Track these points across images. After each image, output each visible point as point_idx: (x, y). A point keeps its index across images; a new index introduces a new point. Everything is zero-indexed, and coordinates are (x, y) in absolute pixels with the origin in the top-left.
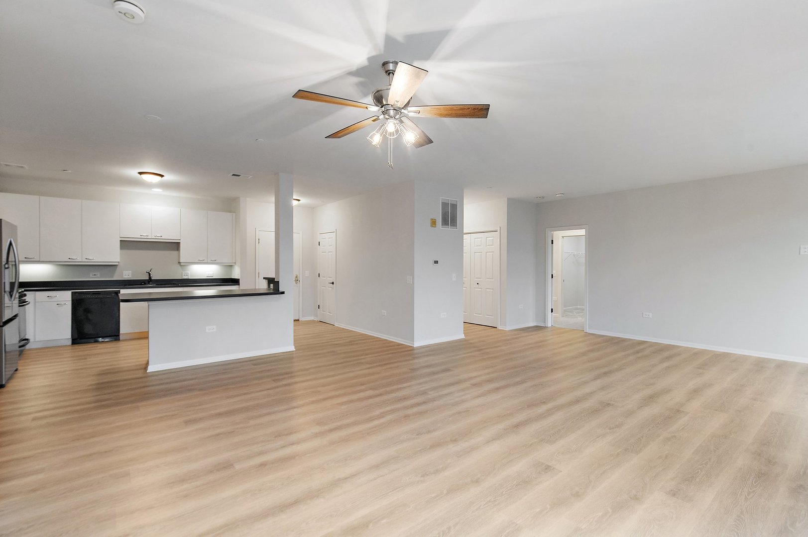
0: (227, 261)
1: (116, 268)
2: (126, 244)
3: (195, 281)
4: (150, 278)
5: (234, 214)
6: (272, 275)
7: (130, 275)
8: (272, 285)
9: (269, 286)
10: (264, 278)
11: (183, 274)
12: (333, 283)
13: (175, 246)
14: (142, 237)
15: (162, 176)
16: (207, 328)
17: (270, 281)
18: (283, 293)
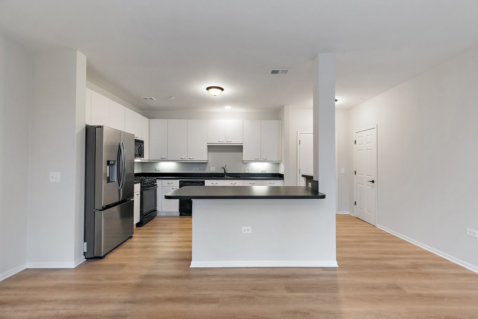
0: (276, 159)
1: (207, 164)
2: (212, 148)
3: (253, 175)
4: (225, 172)
5: (280, 121)
6: (311, 173)
7: (214, 169)
8: (310, 184)
9: (307, 184)
10: (303, 176)
11: (246, 170)
12: (373, 182)
13: (239, 148)
14: (220, 143)
15: (222, 89)
16: (243, 228)
17: (309, 178)
18: (323, 197)
